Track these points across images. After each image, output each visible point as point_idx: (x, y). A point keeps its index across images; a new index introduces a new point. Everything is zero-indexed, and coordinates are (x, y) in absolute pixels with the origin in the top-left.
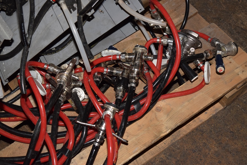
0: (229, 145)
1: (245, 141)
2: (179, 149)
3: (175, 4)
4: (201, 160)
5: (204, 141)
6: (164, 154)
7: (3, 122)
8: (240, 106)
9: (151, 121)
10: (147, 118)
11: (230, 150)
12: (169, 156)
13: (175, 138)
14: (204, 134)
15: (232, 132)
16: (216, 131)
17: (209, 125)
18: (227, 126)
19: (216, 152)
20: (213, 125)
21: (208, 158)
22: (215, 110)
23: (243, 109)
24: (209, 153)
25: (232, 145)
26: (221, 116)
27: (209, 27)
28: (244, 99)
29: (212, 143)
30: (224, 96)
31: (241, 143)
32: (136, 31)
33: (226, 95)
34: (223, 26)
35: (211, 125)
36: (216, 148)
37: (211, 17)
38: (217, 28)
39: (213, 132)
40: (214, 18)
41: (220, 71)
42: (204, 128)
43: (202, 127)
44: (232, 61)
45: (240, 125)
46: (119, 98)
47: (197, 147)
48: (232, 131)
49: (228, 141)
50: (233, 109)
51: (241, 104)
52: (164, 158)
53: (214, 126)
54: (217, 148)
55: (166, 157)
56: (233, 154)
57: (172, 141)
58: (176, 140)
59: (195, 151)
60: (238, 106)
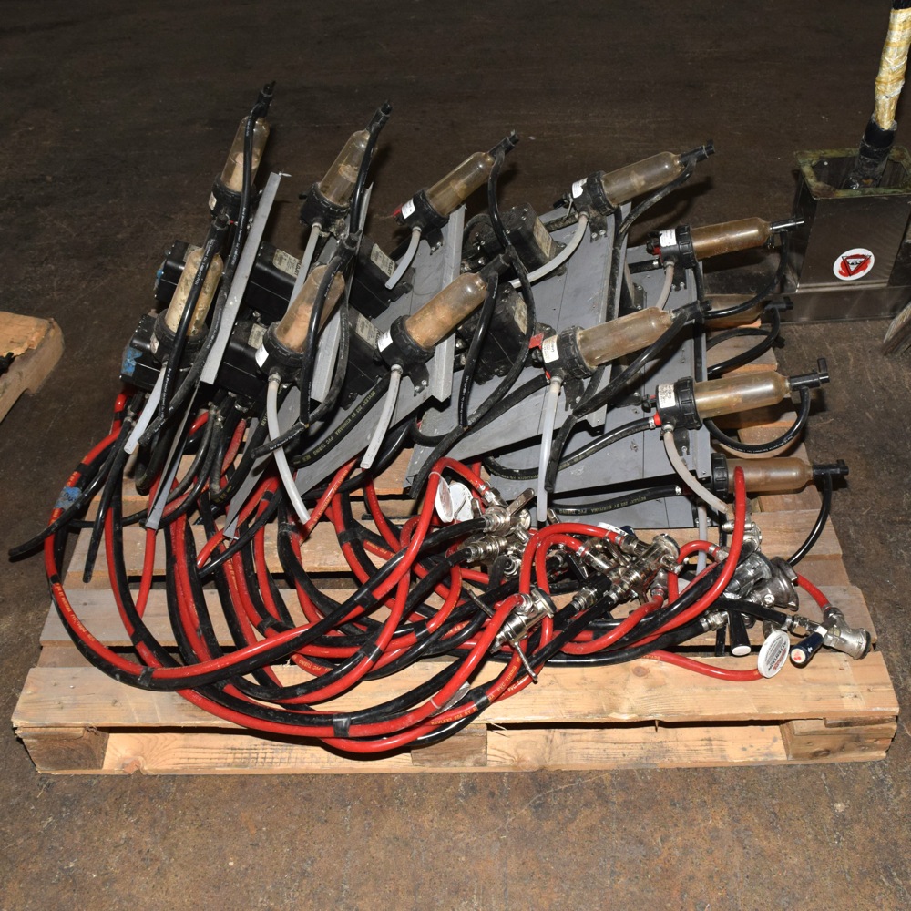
0: (751, 833)
1: (791, 844)
2: (646, 782)
3: (804, 521)
4: (676, 825)
5: (706, 798)
6: (612, 775)
7: (367, 552)
8: (826, 779)
9: (612, 682)
10: (608, 673)
11: (746, 842)
12: (619, 783)
13: (650, 758)
14: (717, 786)
15: (775, 814)
16: (743, 795)
17: (738, 777)
18: (773, 797)
19: (716, 829)
20: (744, 781)
21: (691, 831)
22: (767, 755)
23: (829, 787)
24: (699, 824)
25: (758, 837)
26: (774, 775)
27: (845, 590)
28: (844, 770)
29: (719, 810)
30: (787, 721)
31: (780, 843)
32: (693, 526)
33: (793, 722)
34: (896, 622)
35: (742, 779)
36: (721, 823)
37: (884, 595)
38: (859, 598)
39: (736, 793)
40: (889, 600)
41: (796, 659)
42: (724, 775)
43: (721, 772)
44: (846, 669)
45: (800, 812)
46: (576, 605)
47: (684, 799)
48: (777, 811)
49: (754, 824)
50: (807, 776)
51: (832, 776)
52: (607, 783)
53: (746, 784)
54: (724, 824)
55: (611, 781)
56: (747, 853)
57: (641, 758)
58: (650, 761)
59: (675, 805)
60: (823, 777)
